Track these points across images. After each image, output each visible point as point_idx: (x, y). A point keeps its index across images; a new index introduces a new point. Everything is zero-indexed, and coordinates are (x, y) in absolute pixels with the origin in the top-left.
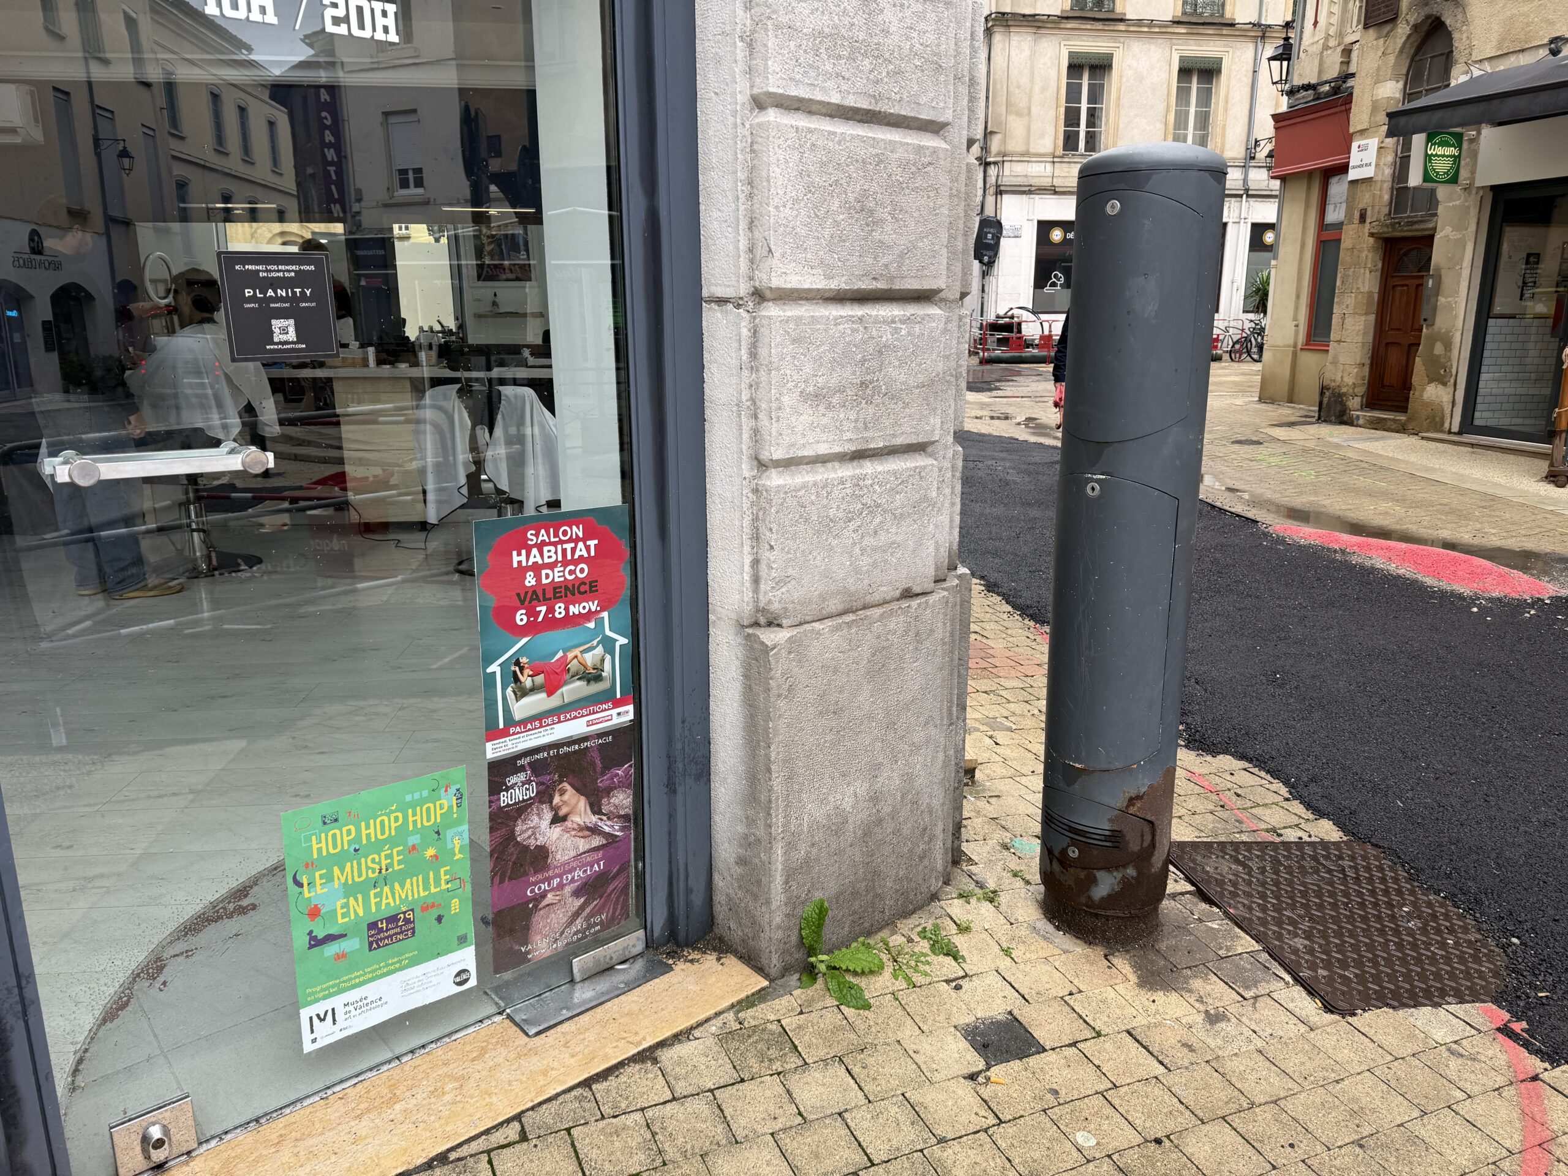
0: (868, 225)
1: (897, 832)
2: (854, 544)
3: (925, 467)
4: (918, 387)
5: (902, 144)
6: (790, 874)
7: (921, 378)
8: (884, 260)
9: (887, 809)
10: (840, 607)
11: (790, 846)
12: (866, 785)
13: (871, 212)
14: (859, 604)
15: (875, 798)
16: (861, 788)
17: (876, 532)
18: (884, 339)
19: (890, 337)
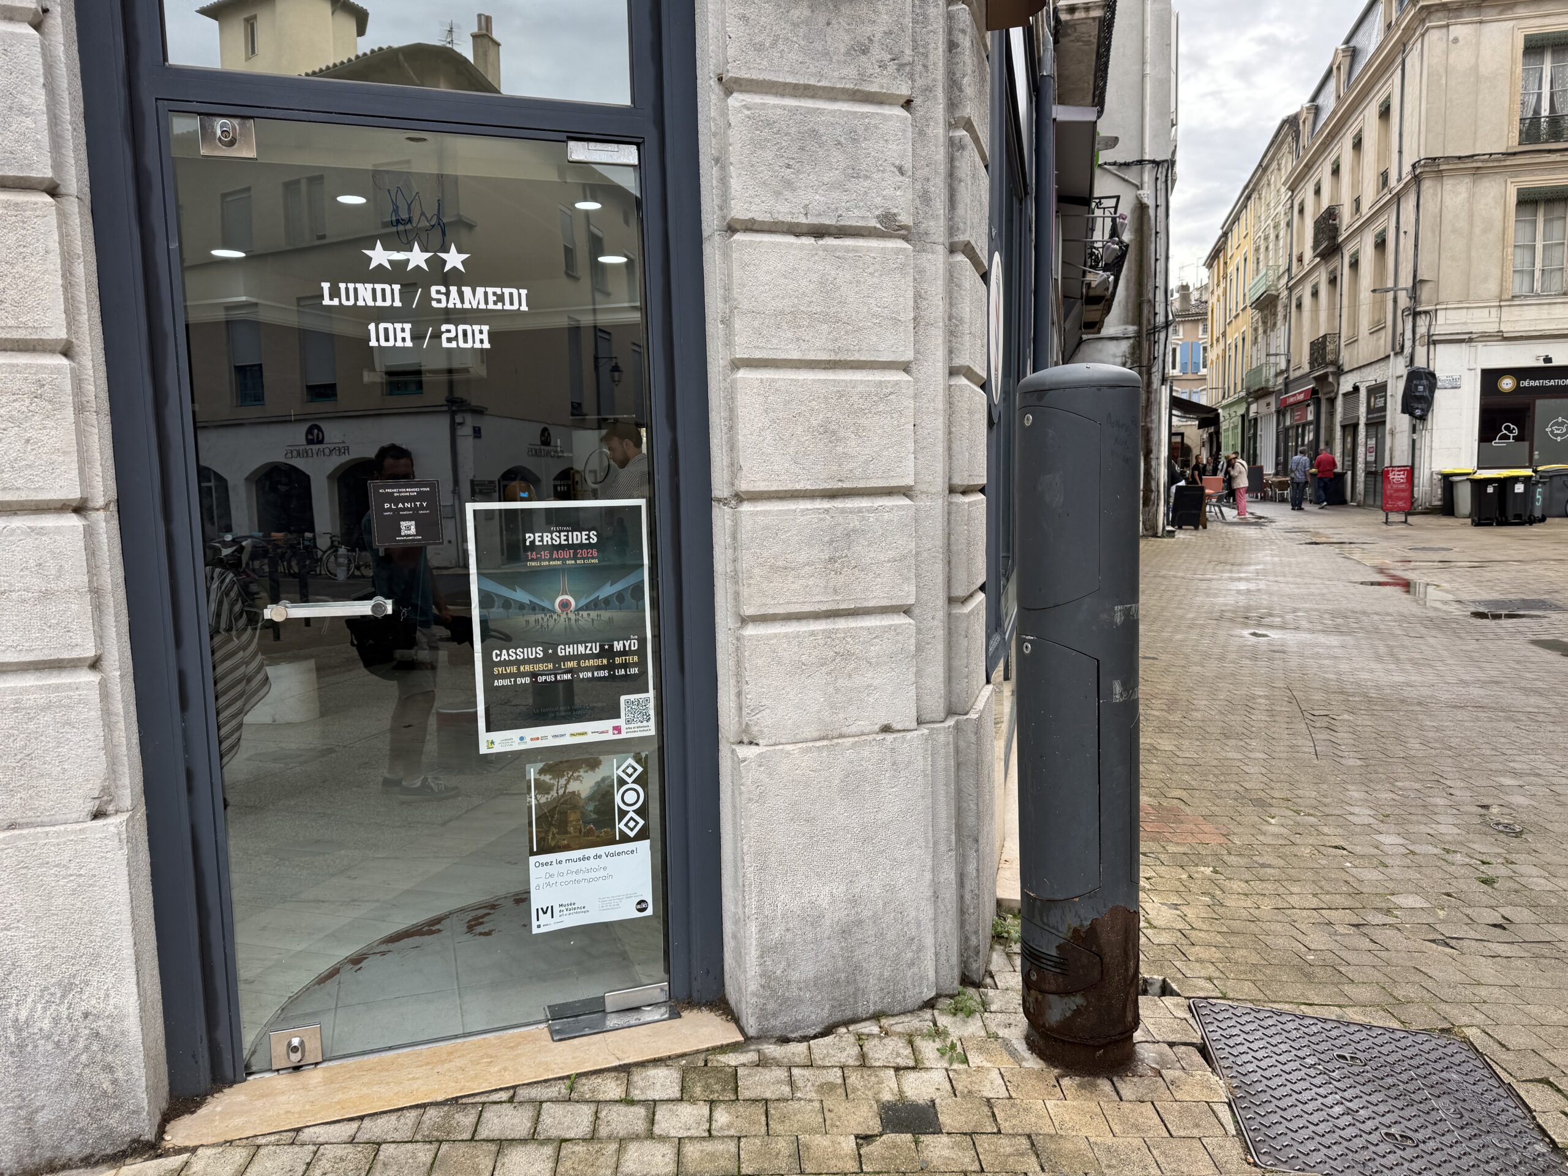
0: (831, 442)
1: (880, 935)
2: (827, 684)
3: (901, 625)
4: (889, 561)
5: (862, 382)
6: (765, 951)
7: (891, 554)
8: (850, 466)
9: (867, 913)
10: (816, 734)
11: (764, 928)
12: (842, 888)
13: (834, 432)
14: (836, 733)
15: (854, 901)
16: (839, 890)
17: (850, 676)
18: (852, 525)
19: (857, 523)
